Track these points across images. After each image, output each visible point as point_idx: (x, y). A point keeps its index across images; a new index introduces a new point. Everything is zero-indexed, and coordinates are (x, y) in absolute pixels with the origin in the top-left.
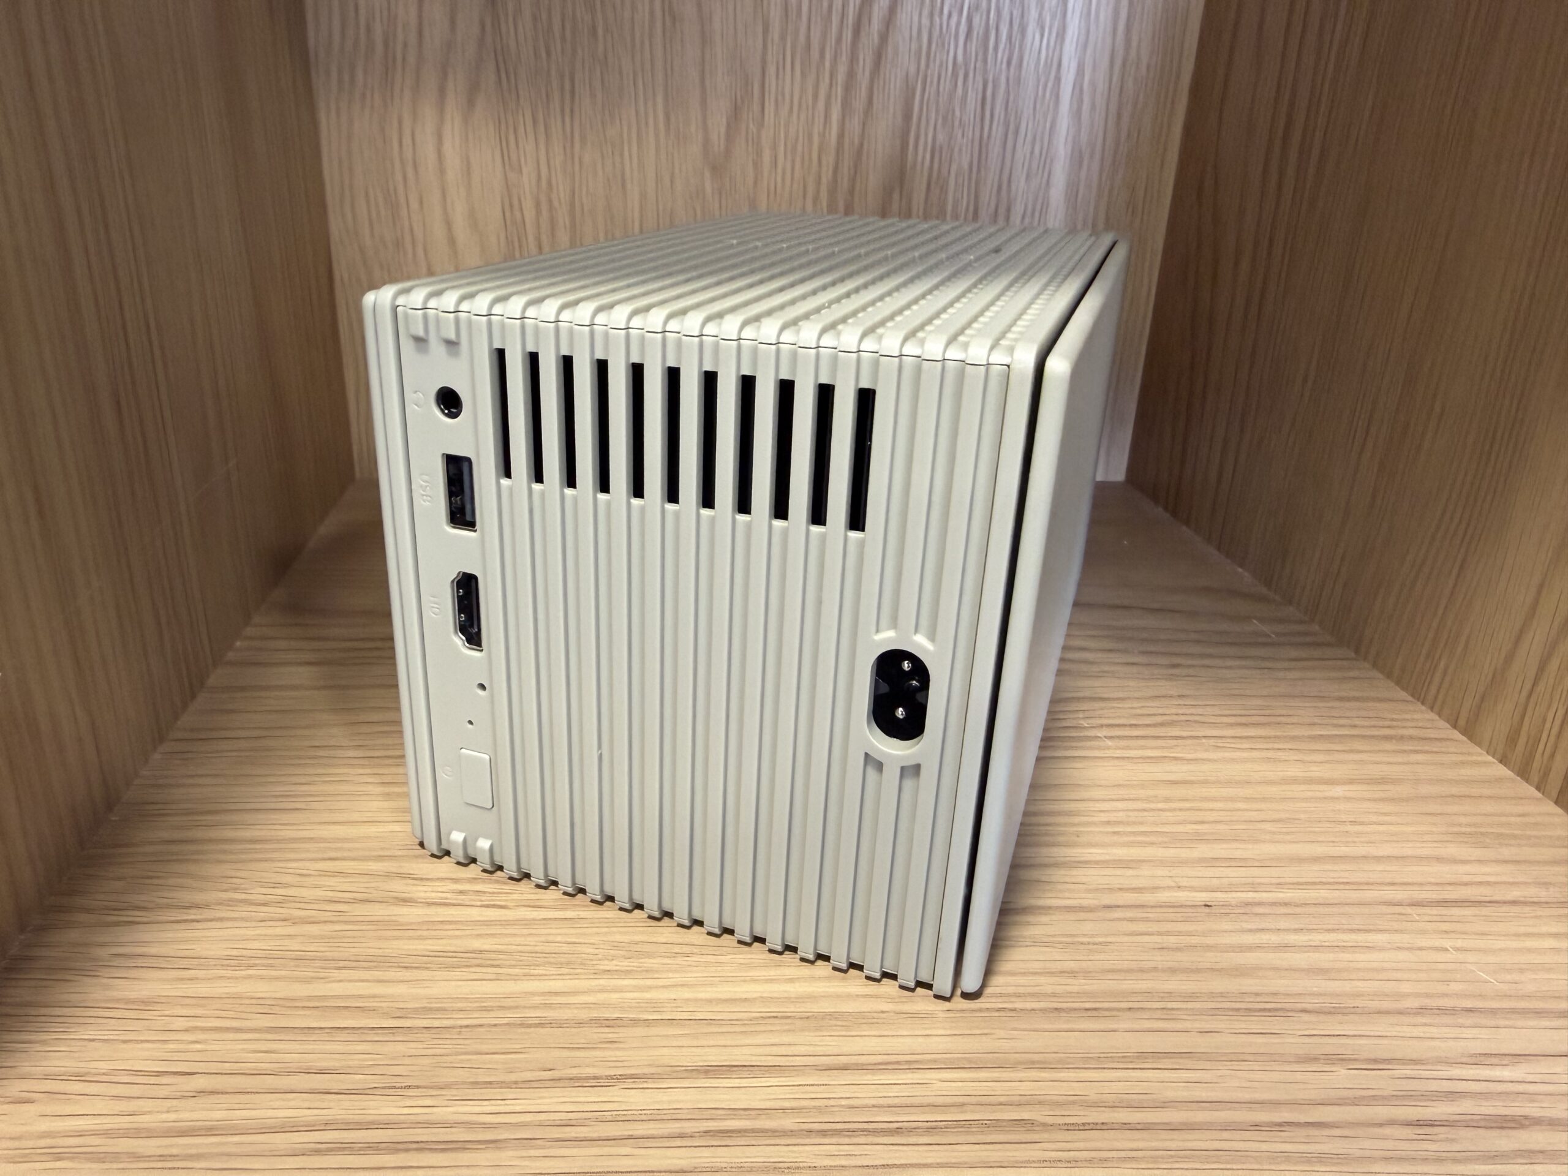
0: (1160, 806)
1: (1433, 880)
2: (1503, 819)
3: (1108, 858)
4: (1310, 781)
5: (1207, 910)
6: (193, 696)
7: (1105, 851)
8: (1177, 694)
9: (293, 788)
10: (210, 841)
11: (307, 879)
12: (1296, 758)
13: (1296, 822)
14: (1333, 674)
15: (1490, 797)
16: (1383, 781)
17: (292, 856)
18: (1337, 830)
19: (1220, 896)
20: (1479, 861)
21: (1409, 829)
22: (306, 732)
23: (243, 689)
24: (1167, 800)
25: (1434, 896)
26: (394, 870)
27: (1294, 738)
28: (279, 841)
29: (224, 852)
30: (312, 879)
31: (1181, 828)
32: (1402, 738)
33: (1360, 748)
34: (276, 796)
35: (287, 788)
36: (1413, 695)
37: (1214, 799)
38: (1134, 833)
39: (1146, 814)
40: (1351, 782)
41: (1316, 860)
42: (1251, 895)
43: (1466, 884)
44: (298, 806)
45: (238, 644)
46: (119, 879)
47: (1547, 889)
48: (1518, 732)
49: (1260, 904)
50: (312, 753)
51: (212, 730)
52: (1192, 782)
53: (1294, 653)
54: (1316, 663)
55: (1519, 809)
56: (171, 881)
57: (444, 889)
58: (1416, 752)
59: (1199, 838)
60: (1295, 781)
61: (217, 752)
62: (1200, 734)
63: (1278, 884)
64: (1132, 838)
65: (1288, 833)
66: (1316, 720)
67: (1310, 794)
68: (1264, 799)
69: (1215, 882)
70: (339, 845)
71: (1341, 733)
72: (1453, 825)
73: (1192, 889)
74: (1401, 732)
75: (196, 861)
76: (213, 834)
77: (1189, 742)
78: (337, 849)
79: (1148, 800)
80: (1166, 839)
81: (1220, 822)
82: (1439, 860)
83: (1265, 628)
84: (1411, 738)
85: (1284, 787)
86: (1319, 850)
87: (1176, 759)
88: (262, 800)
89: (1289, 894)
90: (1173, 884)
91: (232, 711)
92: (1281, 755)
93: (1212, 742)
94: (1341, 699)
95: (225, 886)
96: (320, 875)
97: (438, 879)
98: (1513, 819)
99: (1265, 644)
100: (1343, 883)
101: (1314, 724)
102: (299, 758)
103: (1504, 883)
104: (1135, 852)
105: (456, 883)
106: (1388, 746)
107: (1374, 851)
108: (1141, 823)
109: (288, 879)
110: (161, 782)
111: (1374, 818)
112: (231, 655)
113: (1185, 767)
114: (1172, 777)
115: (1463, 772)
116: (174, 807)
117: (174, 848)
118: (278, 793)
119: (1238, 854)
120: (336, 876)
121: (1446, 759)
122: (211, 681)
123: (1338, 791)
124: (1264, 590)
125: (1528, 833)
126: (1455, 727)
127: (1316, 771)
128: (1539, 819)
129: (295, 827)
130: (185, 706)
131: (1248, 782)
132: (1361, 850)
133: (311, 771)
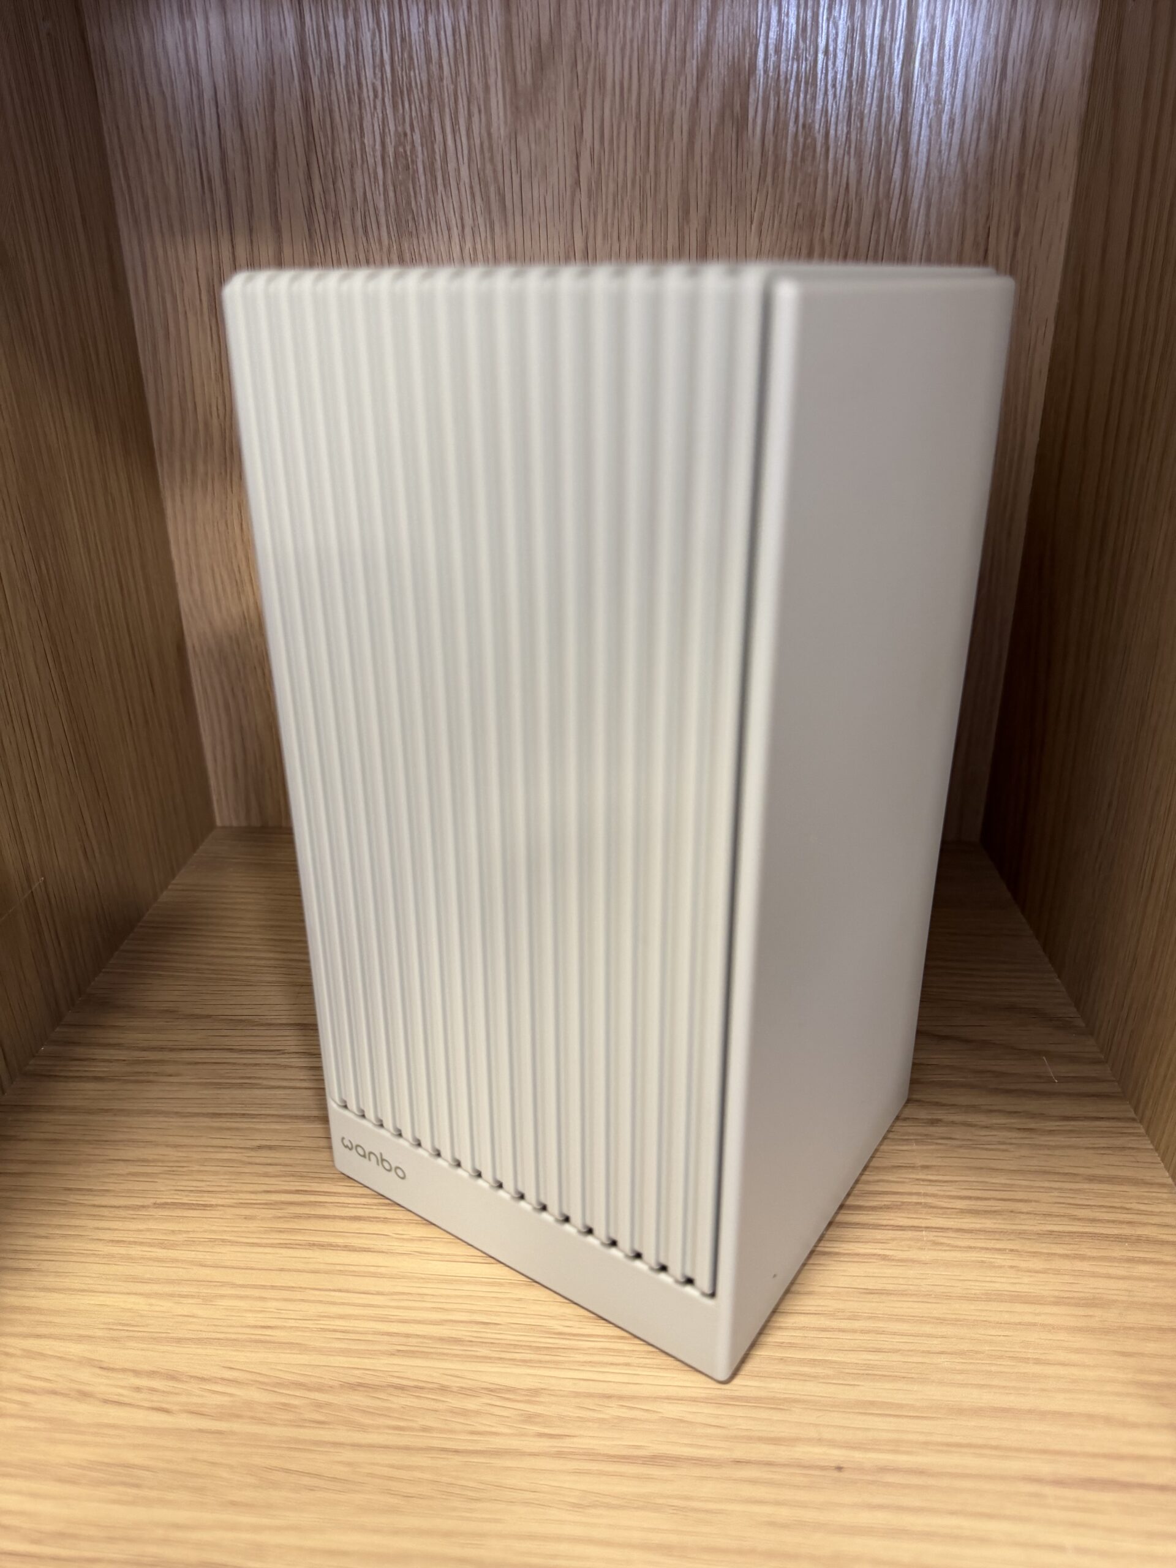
0: (843, 1324)
4: (1015, 1298)
5: (836, 1474)
7: (762, 1384)
8: (920, 1164)
11: (10, 1360)
12: (1011, 1263)
13: (977, 1356)
14: (1102, 1142)
16: (1093, 1302)
18: (1016, 1370)
19: (858, 1456)
21: (1091, 1374)
24: (854, 1316)
26: (88, 1355)
30: (15, 1360)
31: (852, 1358)
32: (1138, 1240)
37: (900, 1319)
44: (27, 1266)
49: (896, 1470)
50: (62, 1197)
52: (889, 1293)
53: (1068, 1108)
54: (1089, 1125)
59: (868, 1373)
60: (998, 1297)
62: (923, 1223)
65: (961, 1372)
68: (956, 1322)
69: (861, 1435)
73: (832, 1443)
77: (909, 1234)
80: (830, 1372)
82: (1108, 1420)
83: (1050, 1070)
86: (987, 1398)
90: (815, 1436)
92: (999, 1259)
93: (931, 1236)
96: (24, 1357)
97: (123, 1370)
99: (1042, 1094)
101: (1050, 1215)
104: (794, 1388)
105: (136, 1376)
106: (1118, 1251)
107: (1044, 1404)
108: (814, 1347)
111: (1062, 1356)
113: (890, 1271)
114: (871, 1284)
119: (899, 1398)
120: (37, 1359)
124: (1070, 1011)
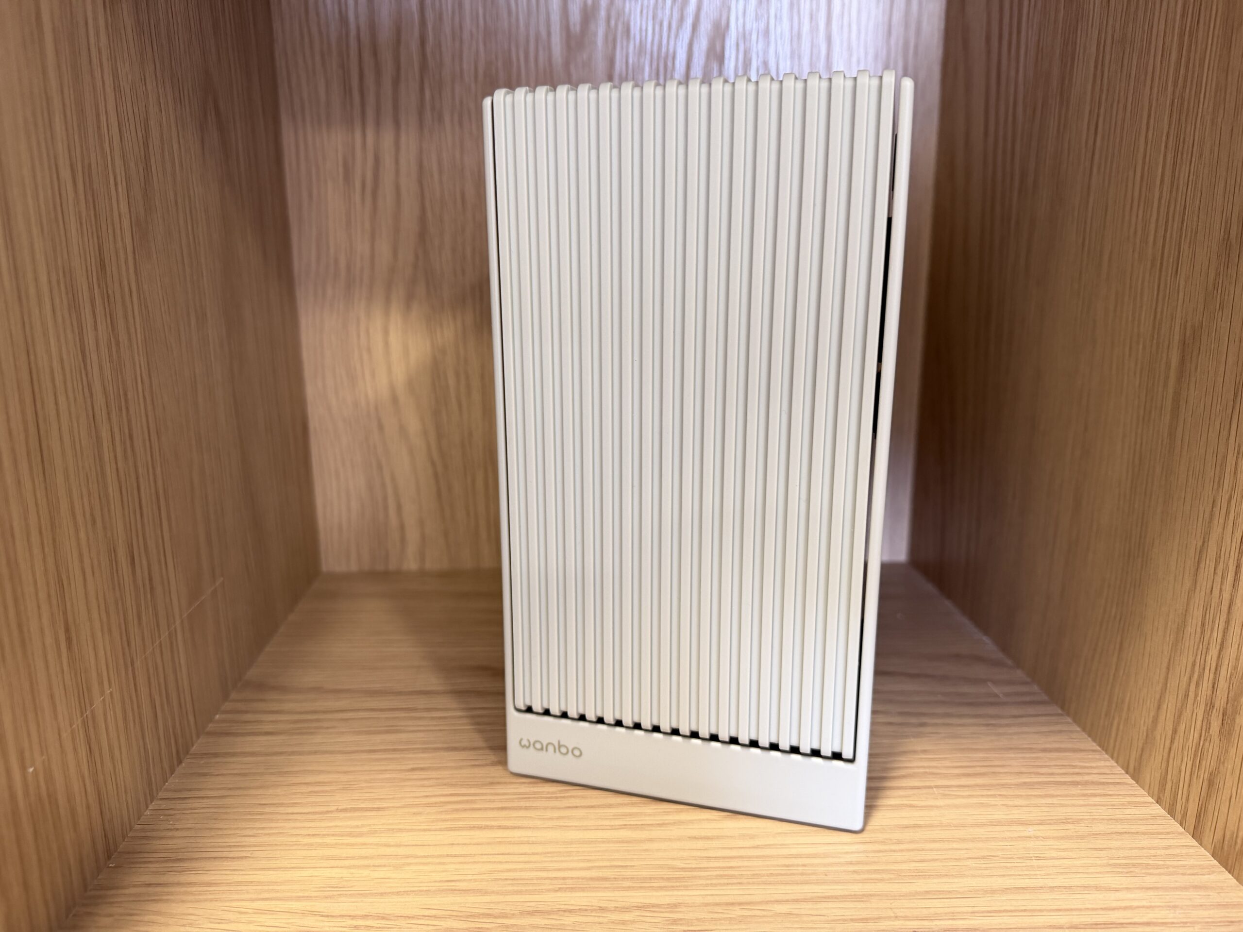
0: (893, 847)
1: (1090, 906)
2: (1153, 852)
3: (846, 893)
4: (1011, 823)
6: (180, 762)
7: (845, 887)
9: (243, 839)
10: (179, 884)
11: (243, 916)
12: (1002, 803)
13: (995, 858)
14: (1042, 729)
15: (1144, 833)
16: (1066, 821)
17: (236, 897)
18: (1024, 864)
19: (927, 924)
20: (1127, 889)
21: (1078, 862)
22: (260, 792)
23: (216, 755)
24: (899, 842)
25: (1089, 920)
26: (309, 908)
27: (1003, 786)
28: (229, 884)
29: (186, 893)
30: (248, 916)
31: (905, 866)
32: (1086, 783)
33: (1055, 793)
34: (230, 846)
35: (238, 839)
36: (1100, 745)
37: (933, 841)
38: (869, 872)
39: (881, 854)
40: (1042, 823)
41: (1005, 891)
42: (950, 922)
43: (1113, 909)
44: (244, 854)
45: (217, 716)
46: (111, 915)
47: (1175, 911)
48: (1165, 778)
50: (260, 810)
51: (190, 790)
52: (920, 826)
53: (1015, 711)
54: (1032, 719)
55: (1165, 843)
56: (146, 918)
57: (343, 924)
58: (1095, 795)
59: (920, 875)
60: (999, 823)
61: (191, 809)
62: (932, 784)
63: (972, 913)
64: (866, 876)
65: (986, 869)
66: (1023, 770)
67: (1008, 834)
68: (973, 840)
69: (925, 912)
70: (271, 887)
71: (1040, 780)
72: (1111, 858)
73: (906, 918)
74: (1086, 778)
75: (167, 901)
76: (183, 878)
77: (924, 791)
78: (268, 891)
79: (883, 842)
80: (892, 876)
81: (937, 860)
82: (1098, 888)
83: (996, 690)
84: (1093, 783)
85: (990, 829)
86: (1008, 882)
87: (911, 806)
88: (220, 849)
89: (978, 921)
90: (893, 915)
91: (205, 775)
92: (992, 801)
93: (941, 791)
94: (1045, 750)
95: (185, 922)
96: (255, 913)
97: (340, 916)
98: (1159, 852)
99: (992, 704)
100: (1022, 911)
101: (1022, 773)
102: (250, 814)
103: (1143, 907)
104: (869, 888)
105: (352, 919)
106: (1075, 791)
107: (1050, 883)
108: (875, 863)
109: (230, 916)
110: (148, 834)
111: (1054, 854)
112: (211, 727)
113: (918, 813)
114: (906, 822)
115: (1128, 811)
116: (155, 855)
117: (151, 890)
118: (233, 844)
119: (946, 887)
120: (266, 914)
121: (1116, 800)
122: (194, 749)
123: (1030, 831)
124: (1000, 655)
125: (1168, 863)
126: (1127, 773)
127: (1016, 814)
128: (1178, 851)
129: (241, 873)
130: (172, 772)
131: (963, 825)
132: (1040, 882)
133: (257, 825)
